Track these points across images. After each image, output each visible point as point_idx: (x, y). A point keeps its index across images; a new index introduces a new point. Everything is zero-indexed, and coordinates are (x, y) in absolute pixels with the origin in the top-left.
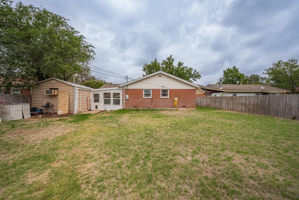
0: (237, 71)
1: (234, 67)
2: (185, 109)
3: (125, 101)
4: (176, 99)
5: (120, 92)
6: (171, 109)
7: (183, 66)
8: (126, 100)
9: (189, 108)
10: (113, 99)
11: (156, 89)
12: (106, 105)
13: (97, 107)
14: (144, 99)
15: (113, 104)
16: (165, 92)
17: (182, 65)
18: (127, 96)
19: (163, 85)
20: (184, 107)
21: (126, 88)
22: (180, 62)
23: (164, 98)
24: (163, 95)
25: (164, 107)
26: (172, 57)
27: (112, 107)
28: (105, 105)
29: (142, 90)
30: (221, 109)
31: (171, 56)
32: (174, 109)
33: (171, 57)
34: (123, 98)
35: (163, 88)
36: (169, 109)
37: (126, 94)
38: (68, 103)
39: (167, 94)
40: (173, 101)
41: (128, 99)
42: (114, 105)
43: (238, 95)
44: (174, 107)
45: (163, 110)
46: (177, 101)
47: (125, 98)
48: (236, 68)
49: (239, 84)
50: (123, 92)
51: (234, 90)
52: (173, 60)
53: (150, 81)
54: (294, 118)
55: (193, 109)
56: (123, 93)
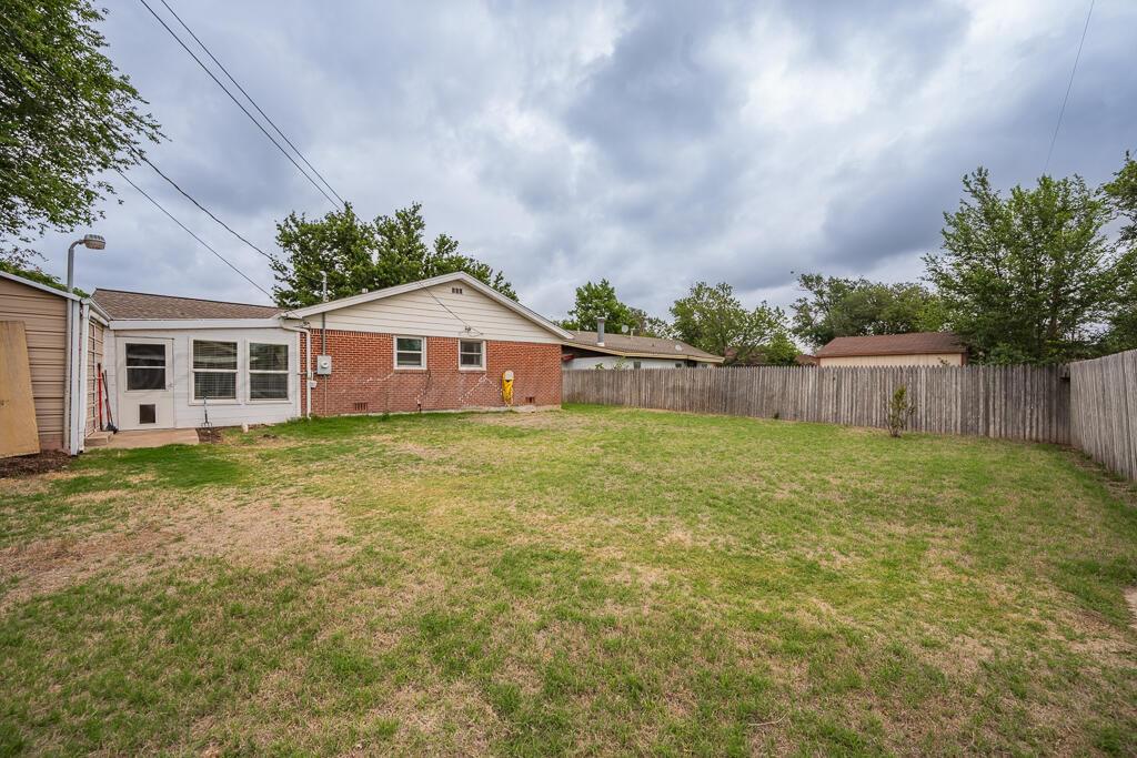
0: (610, 295)
1: (605, 284)
2: (531, 408)
3: (311, 383)
4: (509, 375)
5: (292, 342)
6: (493, 409)
7: (453, 254)
8: (317, 376)
9: (543, 405)
10: (251, 374)
11: (445, 338)
12: (208, 401)
13: (147, 414)
14: (397, 372)
15: (253, 396)
16: (470, 350)
17: (451, 248)
18: (325, 362)
19: (470, 324)
20: (531, 400)
21: (317, 325)
22: (443, 237)
23: (473, 373)
24: (467, 360)
25: (471, 402)
26: (418, 213)
27: (243, 411)
28: (202, 401)
29: (390, 336)
30: (619, 404)
31: (416, 208)
32: (503, 409)
33: (415, 211)
34: (304, 367)
35: (465, 336)
36: (486, 409)
37: (319, 350)
38: (31, 394)
39: (478, 357)
40: (501, 383)
41: (328, 372)
42: (256, 401)
43: (645, 366)
44: (503, 401)
45: (469, 413)
46: (511, 383)
47: (315, 367)
48: (610, 286)
49: (629, 333)
50: (303, 342)
51: (632, 351)
52: (420, 226)
53: (420, 306)
54: (777, 417)
55: (555, 407)
56: (303, 348)
